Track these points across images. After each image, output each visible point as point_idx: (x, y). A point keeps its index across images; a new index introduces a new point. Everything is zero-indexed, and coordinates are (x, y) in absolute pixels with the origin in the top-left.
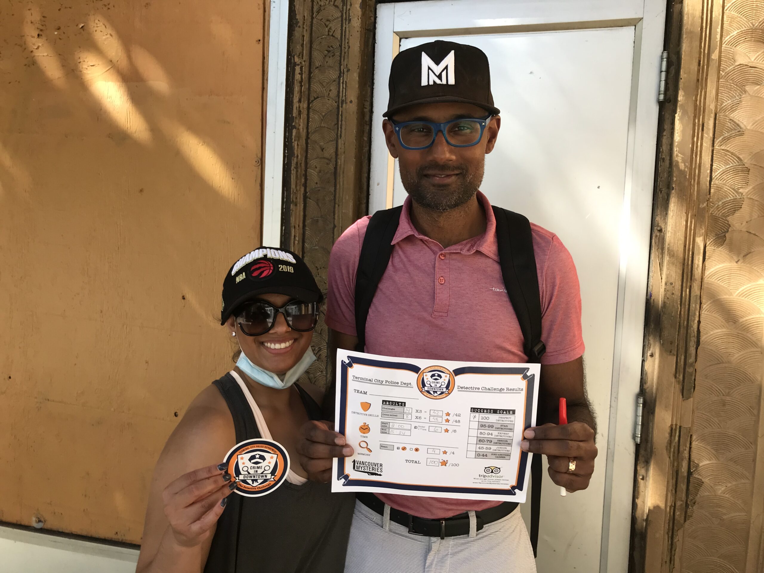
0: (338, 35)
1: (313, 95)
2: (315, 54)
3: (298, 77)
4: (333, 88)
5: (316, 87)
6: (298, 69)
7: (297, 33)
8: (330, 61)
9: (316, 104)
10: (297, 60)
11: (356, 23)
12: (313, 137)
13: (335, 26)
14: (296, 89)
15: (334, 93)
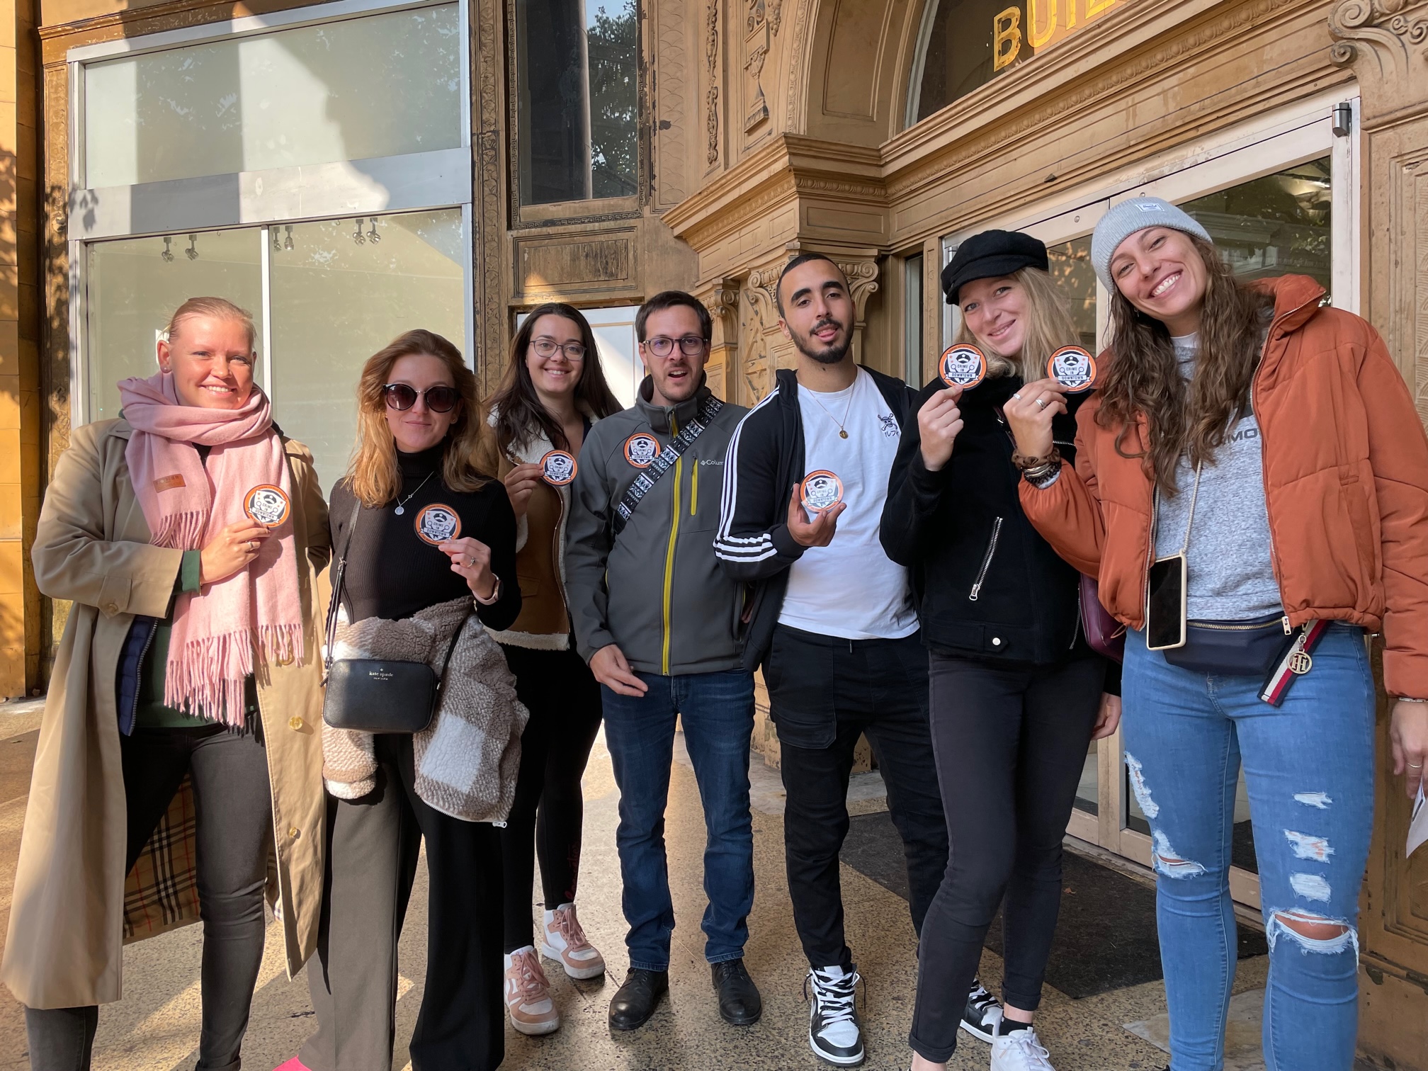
0: (498, 332)
1: (488, 362)
2: (488, 341)
3: (480, 354)
4: (497, 358)
5: (489, 358)
6: (479, 349)
7: (478, 331)
8: (495, 345)
9: (489, 367)
10: (479, 345)
11: (506, 326)
12: (489, 383)
13: (497, 327)
14: (479, 359)
15: (497, 361)
